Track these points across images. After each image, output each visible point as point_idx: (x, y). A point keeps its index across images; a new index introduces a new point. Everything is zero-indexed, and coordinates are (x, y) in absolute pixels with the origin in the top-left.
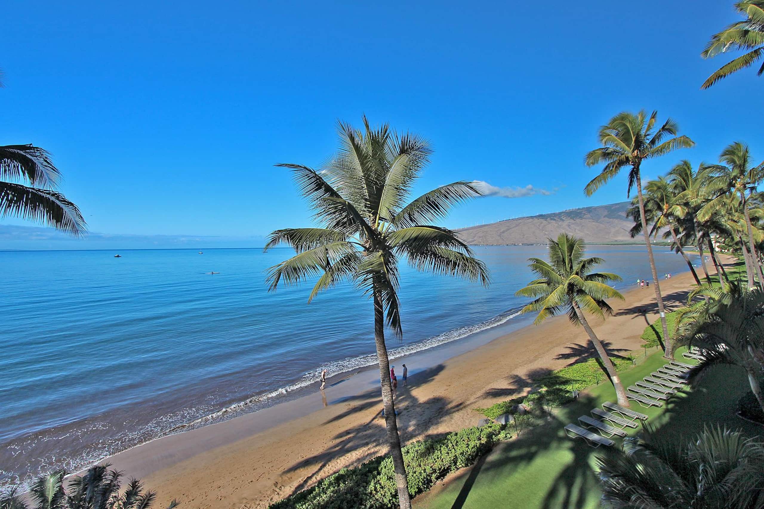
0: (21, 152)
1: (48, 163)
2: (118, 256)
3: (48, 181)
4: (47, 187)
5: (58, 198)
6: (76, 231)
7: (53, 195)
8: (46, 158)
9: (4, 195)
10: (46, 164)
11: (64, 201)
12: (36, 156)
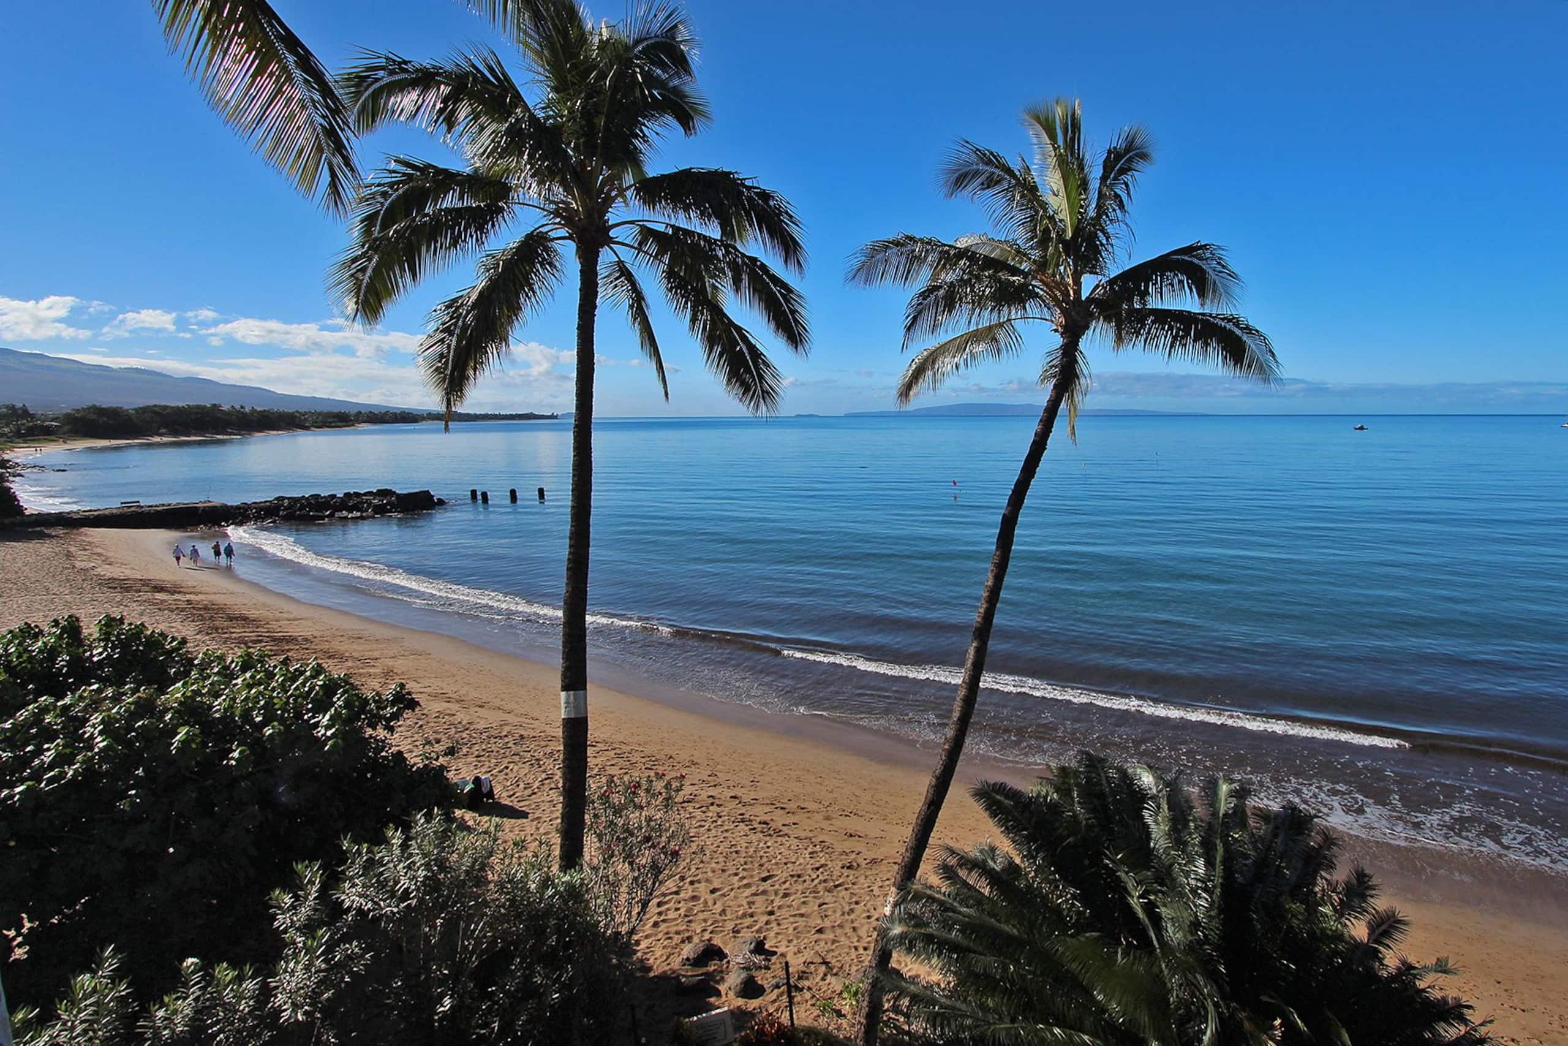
0: (1186, 258)
1: (1223, 267)
2: (1361, 428)
3: (1223, 294)
4: (1225, 310)
5: (1237, 325)
6: (1266, 380)
7: (1230, 321)
8: (1220, 258)
9: (1168, 329)
10: (1219, 268)
11: (1248, 329)
12: (1206, 259)
